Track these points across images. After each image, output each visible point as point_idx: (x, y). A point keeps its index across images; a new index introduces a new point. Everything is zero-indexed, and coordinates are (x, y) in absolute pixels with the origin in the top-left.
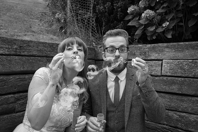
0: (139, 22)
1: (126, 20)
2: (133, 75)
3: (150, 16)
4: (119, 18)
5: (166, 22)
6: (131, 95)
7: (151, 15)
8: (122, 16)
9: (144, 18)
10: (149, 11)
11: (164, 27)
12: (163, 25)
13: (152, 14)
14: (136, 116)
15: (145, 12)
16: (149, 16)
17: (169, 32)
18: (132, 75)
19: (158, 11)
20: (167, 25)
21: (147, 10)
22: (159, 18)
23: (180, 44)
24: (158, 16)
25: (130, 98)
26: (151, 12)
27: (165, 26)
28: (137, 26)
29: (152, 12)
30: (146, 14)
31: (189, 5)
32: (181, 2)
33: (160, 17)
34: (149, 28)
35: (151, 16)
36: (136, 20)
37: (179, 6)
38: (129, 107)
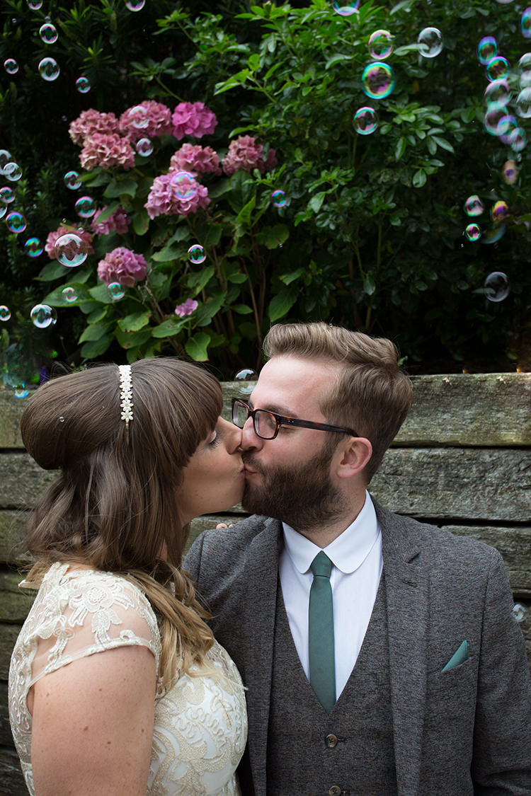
0: (89, 296)
1: (42, 279)
2: (417, 556)
3: (128, 276)
4: (14, 272)
5: (189, 301)
6: (419, 667)
7: (129, 268)
8: (26, 265)
9: (104, 278)
10: (123, 254)
11: (181, 320)
12: (177, 311)
13: (133, 266)
14: (437, 775)
15: (110, 256)
16: (123, 273)
17: (199, 340)
18: (412, 554)
19: (157, 257)
20: (190, 313)
21: (116, 250)
22: (161, 284)
23: (229, 389)
24: (161, 274)
25: (416, 683)
26: (130, 256)
27: (183, 314)
28: (85, 310)
29: (137, 258)
30: (113, 263)
31: (267, 244)
32: (238, 231)
33: (165, 278)
34: (128, 319)
35: (131, 274)
36: (79, 284)
37: (232, 245)
38: (416, 730)
